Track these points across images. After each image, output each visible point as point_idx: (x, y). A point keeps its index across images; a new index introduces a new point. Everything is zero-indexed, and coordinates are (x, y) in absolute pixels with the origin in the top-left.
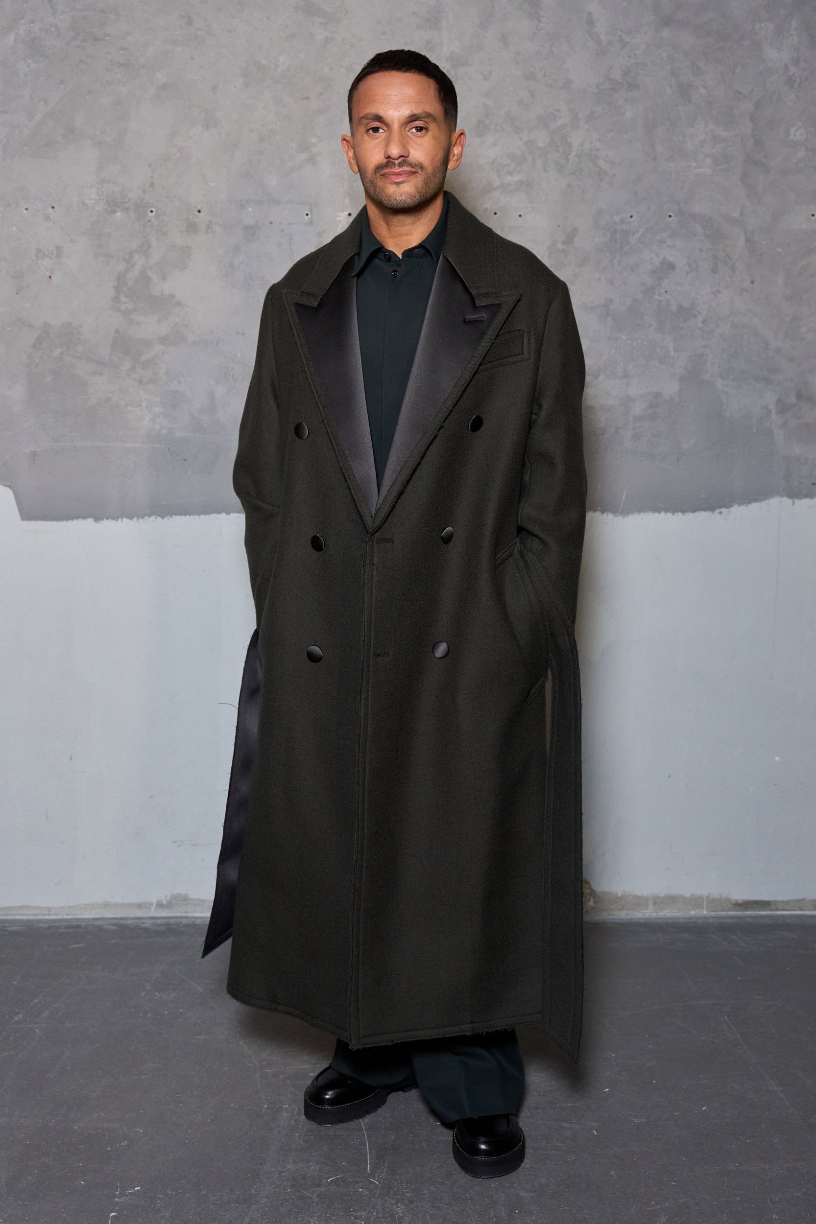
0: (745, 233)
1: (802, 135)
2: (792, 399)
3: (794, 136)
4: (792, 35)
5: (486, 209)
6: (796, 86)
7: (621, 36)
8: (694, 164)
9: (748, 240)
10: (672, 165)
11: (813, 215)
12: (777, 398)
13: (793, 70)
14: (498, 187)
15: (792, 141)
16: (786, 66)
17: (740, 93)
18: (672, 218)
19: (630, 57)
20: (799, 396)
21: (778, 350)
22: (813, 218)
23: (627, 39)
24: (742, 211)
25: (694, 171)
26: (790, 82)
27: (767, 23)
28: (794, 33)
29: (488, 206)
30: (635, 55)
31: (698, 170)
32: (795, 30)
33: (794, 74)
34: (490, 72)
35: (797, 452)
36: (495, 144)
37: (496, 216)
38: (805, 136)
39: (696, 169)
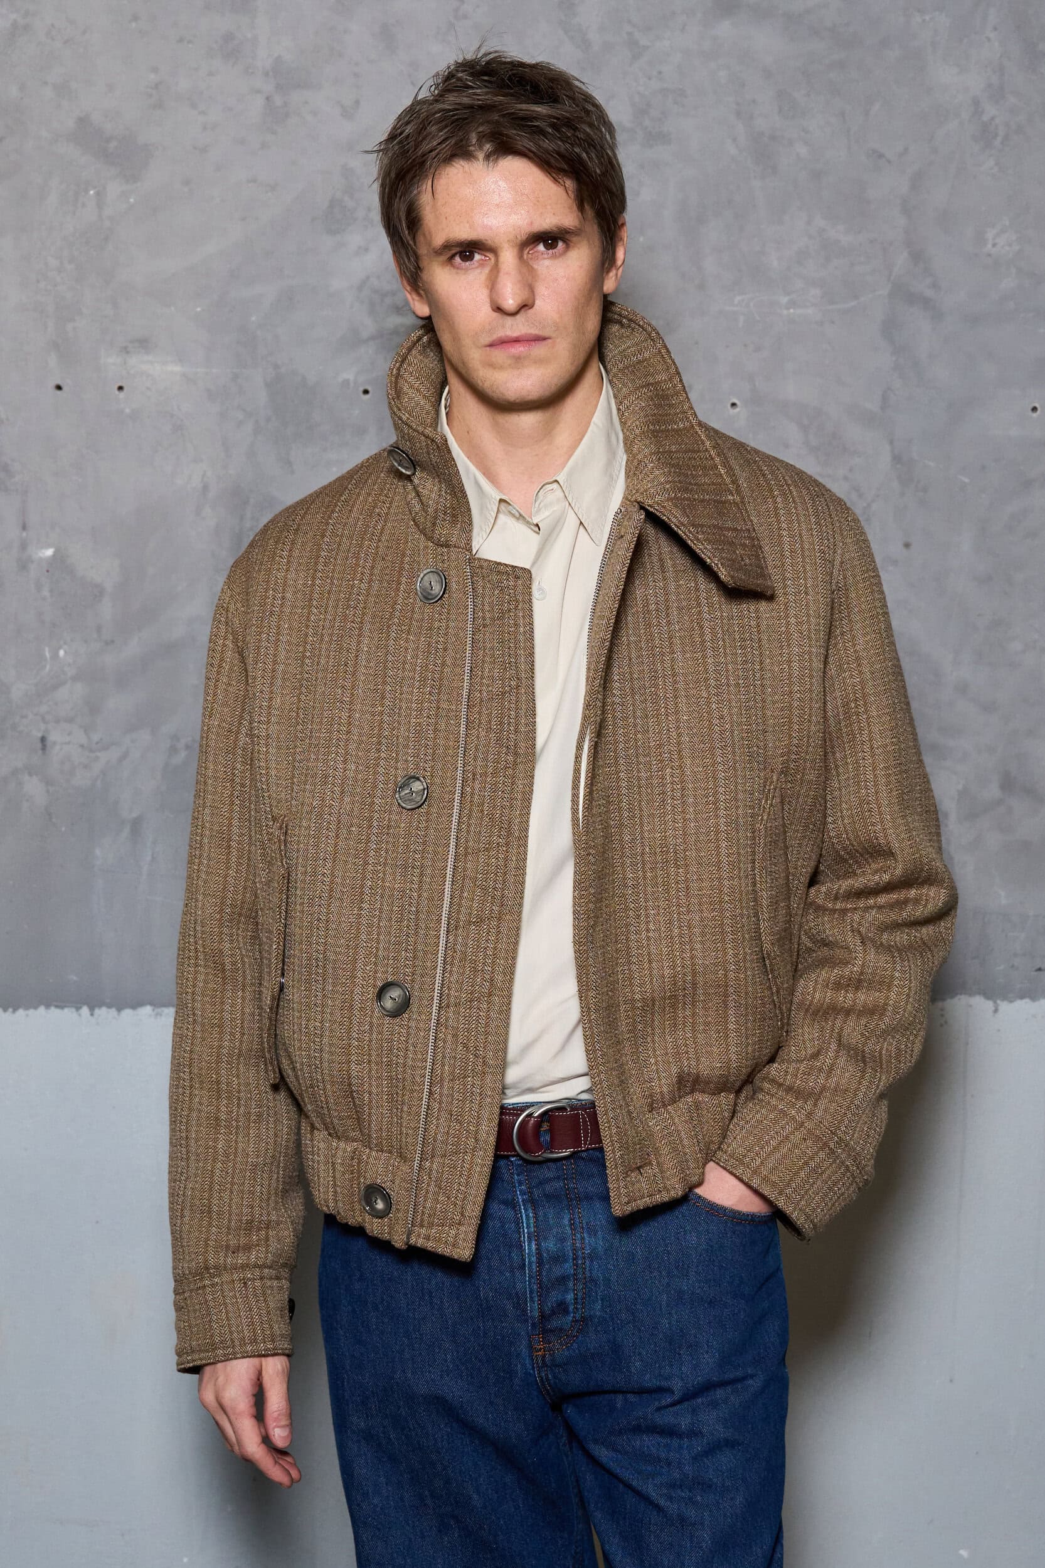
0: (891, 442)
1: (1010, 245)
2: (993, 791)
3: (994, 245)
4: (989, 39)
5: (346, 382)
6: (997, 142)
7: (629, 34)
8: (784, 300)
9: (897, 459)
10: (738, 298)
11: (1034, 409)
12: (960, 787)
13: (990, 110)
14: (372, 338)
15: (989, 255)
16: (976, 102)
17: (881, 156)
18: (737, 410)
19: (650, 79)
20: (1008, 784)
21: (962, 689)
22: (1035, 415)
23: (644, 42)
24: (885, 398)
25: (785, 312)
26: (985, 134)
27: (937, 13)
28: (992, 35)
29: (349, 375)
30: (660, 73)
31: (792, 311)
32: (995, 29)
33: (993, 119)
34: (357, 102)
35: (1004, 902)
36: (367, 250)
37: (367, 397)
38: (1016, 248)
39: (788, 309)
